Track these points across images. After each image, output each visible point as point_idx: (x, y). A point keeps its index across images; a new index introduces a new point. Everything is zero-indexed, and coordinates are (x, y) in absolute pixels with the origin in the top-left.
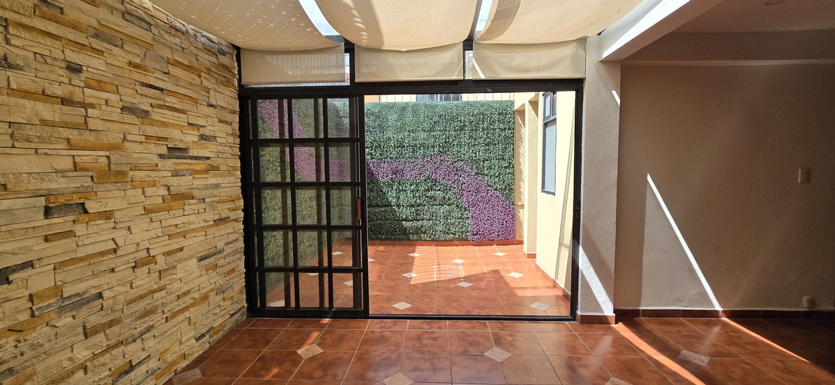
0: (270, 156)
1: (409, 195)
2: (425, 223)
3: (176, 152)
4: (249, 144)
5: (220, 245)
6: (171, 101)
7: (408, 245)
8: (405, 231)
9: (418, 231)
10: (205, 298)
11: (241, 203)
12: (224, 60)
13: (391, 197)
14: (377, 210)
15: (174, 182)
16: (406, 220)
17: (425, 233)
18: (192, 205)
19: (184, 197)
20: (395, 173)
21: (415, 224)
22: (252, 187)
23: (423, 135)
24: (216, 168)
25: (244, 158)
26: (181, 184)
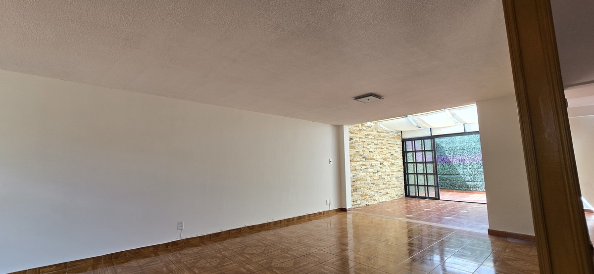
0: (410, 155)
1: (469, 170)
2: (478, 183)
3: (392, 155)
4: (404, 153)
5: (399, 176)
6: (391, 145)
7: (470, 193)
8: (468, 186)
9: (475, 186)
10: (397, 187)
11: (403, 167)
12: (399, 134)
13: (460, 171)
14: (453, 176)
15: (392, 161)
16: (468, 181)
17: (479, 188)
18: (394, 166)
19: (393, 164)
20: (461, 160)
21: (472, 183)
22: (405, 163)
23: (474, 144)
24: (398, 158)
25: (403, 156)
26: (393, 161)
